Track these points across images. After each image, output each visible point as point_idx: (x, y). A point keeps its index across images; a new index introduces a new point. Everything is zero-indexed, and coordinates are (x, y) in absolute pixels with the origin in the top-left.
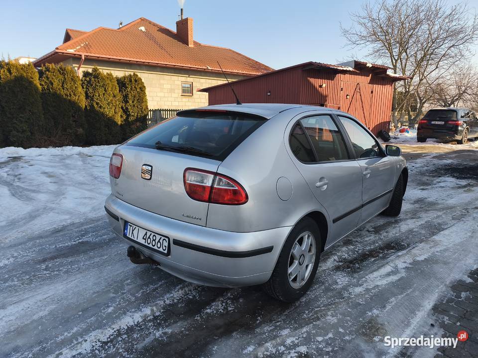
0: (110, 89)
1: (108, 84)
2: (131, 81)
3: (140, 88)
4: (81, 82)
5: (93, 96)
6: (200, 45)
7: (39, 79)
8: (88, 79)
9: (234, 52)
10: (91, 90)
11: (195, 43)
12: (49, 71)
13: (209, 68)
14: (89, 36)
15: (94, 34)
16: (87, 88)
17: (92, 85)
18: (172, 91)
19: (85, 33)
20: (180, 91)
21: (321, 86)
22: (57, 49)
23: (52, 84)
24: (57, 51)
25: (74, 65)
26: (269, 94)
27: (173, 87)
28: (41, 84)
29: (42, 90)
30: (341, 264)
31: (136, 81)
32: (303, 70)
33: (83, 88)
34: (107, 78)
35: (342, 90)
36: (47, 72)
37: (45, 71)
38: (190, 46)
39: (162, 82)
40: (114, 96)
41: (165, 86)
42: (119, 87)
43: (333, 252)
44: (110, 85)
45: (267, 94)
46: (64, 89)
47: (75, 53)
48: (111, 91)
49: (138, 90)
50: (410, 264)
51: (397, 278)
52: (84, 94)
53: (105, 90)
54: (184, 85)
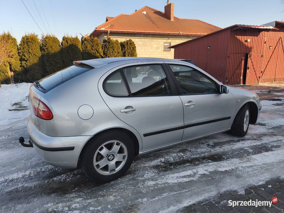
0: (116, 49)
1: (115, 46)
2: (127, 44)
3: (133, 48)
4: (101, 46)
5: (107, 53)
6: (178, 19)
7: (81, 45)
8: (105, 44)
9: (200, 21)
10: (106, 50)
11: (175, 18)
12: (86, 41)
13: (181, 33)
14: (114, 20)
15: (117, 18)
16: (104, 49)
17: (107, 47)
18: (158, 48)
19: (113, 18)
20: (163, 48)
21: (246, 41)
22: (96, 28)
23: (87, 47)
24: (96, 29)
25: (105, 37)
26: (209, 48)
27: (158, 46)
28: (82, 48)
29: (82, 51)
30: (162, 164)
31: (130, 44)
32: (232, 31)
33: (102, 49)
34: (115, 43)
35: (265, 43)
36: (85, 41)
37: (84, 41)
38: (171, 20)
39: (152, 43)
40: (118, 53)
41: (154, 46)
42: (121, 48)
43: (164, 156)
44: (116, 47)
45: (207, 48)
46: (92, 50)
47: (105, 30)
48: (117, 50)
49: (132, 49)
50: (210, 172)
51: (187, 181)
52: (103, 52)
53: (113, 50)
54: (165, 44)
